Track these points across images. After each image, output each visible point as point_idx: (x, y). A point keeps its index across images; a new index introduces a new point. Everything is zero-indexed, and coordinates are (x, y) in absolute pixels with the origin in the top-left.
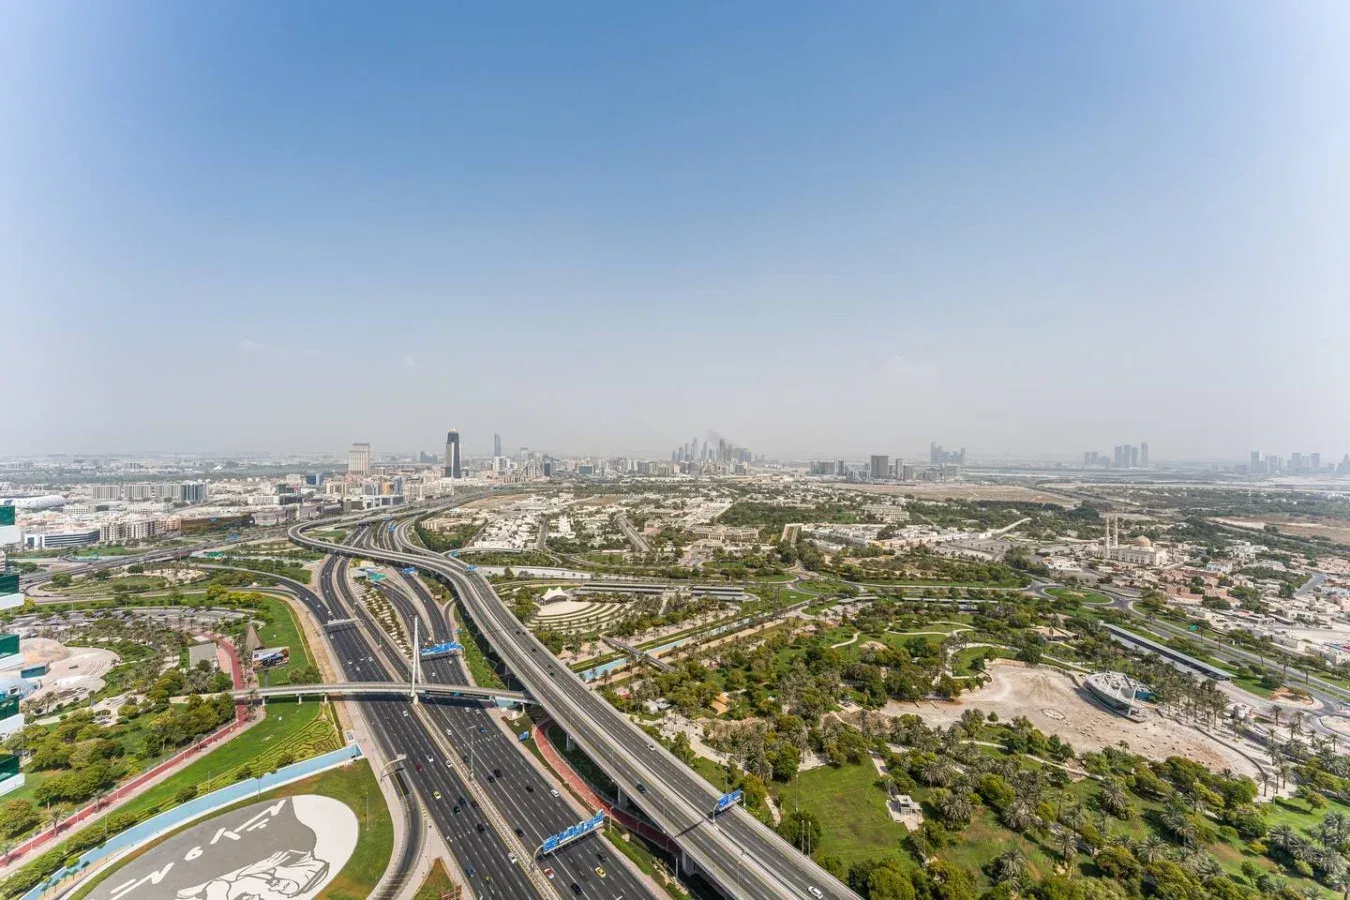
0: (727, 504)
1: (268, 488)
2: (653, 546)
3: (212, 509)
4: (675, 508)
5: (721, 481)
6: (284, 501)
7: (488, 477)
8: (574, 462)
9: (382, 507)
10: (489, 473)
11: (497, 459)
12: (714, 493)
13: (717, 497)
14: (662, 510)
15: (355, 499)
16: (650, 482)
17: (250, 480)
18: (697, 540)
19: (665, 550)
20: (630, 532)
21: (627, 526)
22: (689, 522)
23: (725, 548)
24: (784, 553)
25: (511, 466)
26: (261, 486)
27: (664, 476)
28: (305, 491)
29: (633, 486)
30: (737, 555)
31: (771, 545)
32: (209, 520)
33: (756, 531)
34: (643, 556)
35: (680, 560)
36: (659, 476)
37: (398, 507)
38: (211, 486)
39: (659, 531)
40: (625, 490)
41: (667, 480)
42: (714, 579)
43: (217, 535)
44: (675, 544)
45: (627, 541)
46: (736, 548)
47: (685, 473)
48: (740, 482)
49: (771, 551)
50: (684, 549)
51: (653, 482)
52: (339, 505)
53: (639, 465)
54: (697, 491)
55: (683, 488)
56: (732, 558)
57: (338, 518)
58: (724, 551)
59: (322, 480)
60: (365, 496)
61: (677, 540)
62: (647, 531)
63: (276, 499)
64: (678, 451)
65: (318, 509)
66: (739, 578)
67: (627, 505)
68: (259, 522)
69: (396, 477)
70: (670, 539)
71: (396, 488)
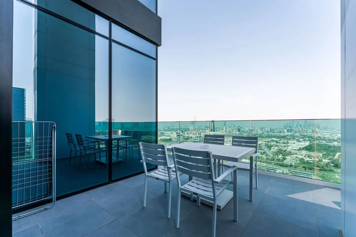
0: (307, 143)
1: (175, 133)
2: (274, 155)
3: (165, 137)
4: (284, 143)
5: (305, 135)
6: (178, 136)
7: (222, 132)
8: (248, 128)
9: (197, 138)
10: (222, 131)
11: (225, 127)
12: (302, 139)
13: (303, 141)
14: (278, 144)
15: (191, 136)
16: (274, 135)
17: (172, 131)
18: (292, 155)
19: (279, 157)
20: (266, 150)
21: (265, 148)
22: (289, 149)
23: (305, 159)
24: (335, 164)
25: (229, 129)
26: (174, 133)
27: (280, 133)
28: (181, 134)
29: (268, 136)
30: (311, 162)
31: (328, 160)
32: (164, 139)
33: (321, 155)
34: (270, 158)
35: (285, 161)
36: (278, 133)
37: (200, 139)
38: (165, 132)
39: (277, 151)
40: (265, 137)
41: (281, 134)
42: (299, 169)
43: (166, 142)
44: (283, 155)
45: (264, 153)
46: (310, 159)
47: (289, 132)
48: (314, 136)
49: (328, 162)
50: (286, 157)
51: (276, 135)
52: (187, 137)
53: (270, 129)
54: (294, 138)
55: (288, 137)
56: (308, 162)
57: (187, 140)
58: (305, 160)
59: (184, 132)
60: (193, 136)
61: (284, 154)
62: (272, 150)
63: (176, 135)
64: (286, 125)
65: (184, 138)
66: (311, 170)
67: (265, 142)
68: (173, 140)
69: (200, 131)
70: (281, 154)
71: (200, 134)
